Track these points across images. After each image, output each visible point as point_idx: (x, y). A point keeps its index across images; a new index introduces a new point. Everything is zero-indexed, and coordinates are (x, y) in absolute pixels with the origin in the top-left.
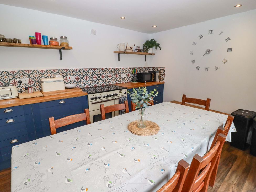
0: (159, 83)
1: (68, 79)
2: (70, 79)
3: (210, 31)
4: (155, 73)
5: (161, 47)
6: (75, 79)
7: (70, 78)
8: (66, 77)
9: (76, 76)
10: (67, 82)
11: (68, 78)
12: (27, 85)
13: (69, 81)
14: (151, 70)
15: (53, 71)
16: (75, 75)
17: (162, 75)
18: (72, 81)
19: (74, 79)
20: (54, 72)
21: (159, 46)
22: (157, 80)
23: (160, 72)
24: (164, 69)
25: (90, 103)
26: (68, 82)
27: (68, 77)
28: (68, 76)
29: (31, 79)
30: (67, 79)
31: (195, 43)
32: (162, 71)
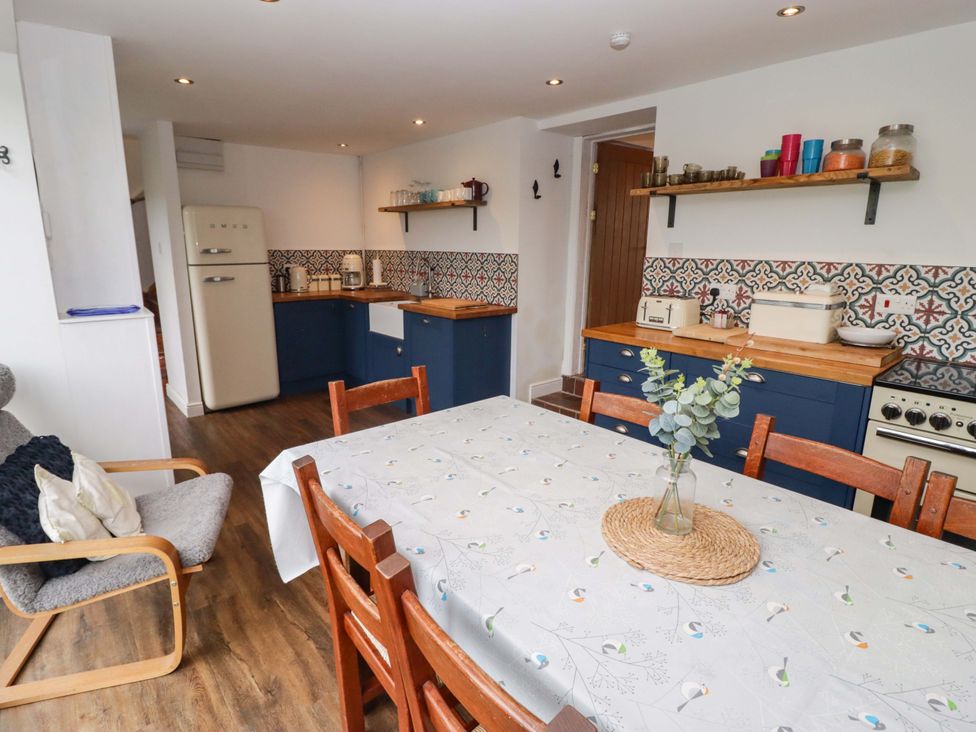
1: (879, 307)
2: (889, 310)
6: (917, 311)
7: (887, 304)
8: (869, 297)
9: (925, 301)
10: (872, 316)
11: (878, 301)
12: (731, 304)
13: (880, 315)
15: (821, 268)
16: (919, 295)
18: (899, 318)
19: (911, 312)
20: (824, 272)
25: (872, 428)
26: (877, 318)
27: (881, 299)
28: (879, 295)
29: (745, 288)
30: (872, 307)
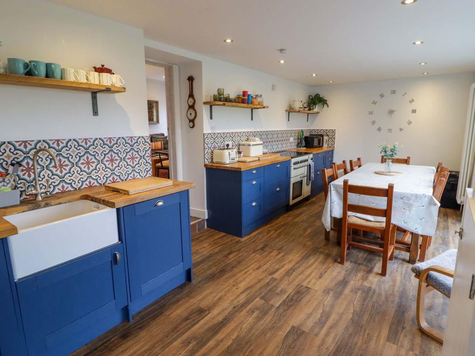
0: (327, 149)
3: (392, 91)
4: (322, 136)
5: (328, 104)
14: (313, 133)
17: (332, 138)
21: (326, 103)
22: (325, 145)
23: (327, 135)
24: (333, 131)
31: (375, 101)
32: (331, 134)
